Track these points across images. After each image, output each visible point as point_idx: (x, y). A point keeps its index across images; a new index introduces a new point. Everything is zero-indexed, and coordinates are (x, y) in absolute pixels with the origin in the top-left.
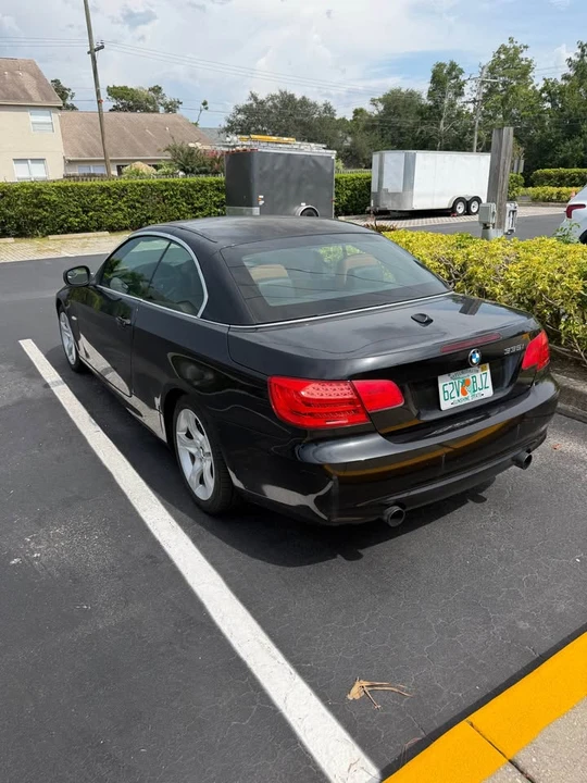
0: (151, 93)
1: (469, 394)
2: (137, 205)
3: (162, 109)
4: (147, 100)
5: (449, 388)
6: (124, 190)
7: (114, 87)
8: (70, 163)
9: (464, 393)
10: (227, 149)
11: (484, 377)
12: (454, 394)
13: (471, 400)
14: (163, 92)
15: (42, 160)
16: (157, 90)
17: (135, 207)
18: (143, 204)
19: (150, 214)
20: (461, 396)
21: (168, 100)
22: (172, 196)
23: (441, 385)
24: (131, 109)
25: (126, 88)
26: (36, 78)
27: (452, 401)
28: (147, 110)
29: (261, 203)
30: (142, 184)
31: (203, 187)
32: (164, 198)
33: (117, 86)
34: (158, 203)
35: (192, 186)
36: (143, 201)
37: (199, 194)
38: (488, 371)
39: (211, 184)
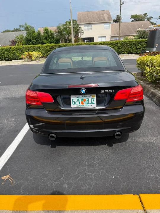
0: (144, 16)
1: (85, 104)
2: (120, 48)
3: (146, 20)
4: (142, 18)
5: (76, 101)
6: (117, 43)
7: (133, 15)
8: (112, 37)
9: (82, 103)
10: (149, 30)
11: (92, 100)
12: (77, 103)
13: (85, 106)
14: (147, 15)
15: (105, 37)
16: (145, 14)
17: (119, 48)
18: (122, 47)
19: (123, 50)
20: (81, 104)
21: (148, 17)
22: (131, 45)
23: (71, 99)
24: (137, 21)
25: (136, 15)
26: (108, 15)
27: (76, 105)
28: (142, 20)
29: (157, 46)
30: (122, 42)
31: (141, 42)
32: (128, 46)
33: (134, 15)
34: (126, 47)
35: (137, 42)
36: (122, 46)
37: (139, 44)
38: (95, 98)
39: (144, 41)
